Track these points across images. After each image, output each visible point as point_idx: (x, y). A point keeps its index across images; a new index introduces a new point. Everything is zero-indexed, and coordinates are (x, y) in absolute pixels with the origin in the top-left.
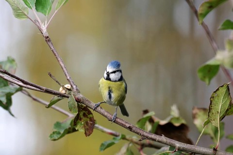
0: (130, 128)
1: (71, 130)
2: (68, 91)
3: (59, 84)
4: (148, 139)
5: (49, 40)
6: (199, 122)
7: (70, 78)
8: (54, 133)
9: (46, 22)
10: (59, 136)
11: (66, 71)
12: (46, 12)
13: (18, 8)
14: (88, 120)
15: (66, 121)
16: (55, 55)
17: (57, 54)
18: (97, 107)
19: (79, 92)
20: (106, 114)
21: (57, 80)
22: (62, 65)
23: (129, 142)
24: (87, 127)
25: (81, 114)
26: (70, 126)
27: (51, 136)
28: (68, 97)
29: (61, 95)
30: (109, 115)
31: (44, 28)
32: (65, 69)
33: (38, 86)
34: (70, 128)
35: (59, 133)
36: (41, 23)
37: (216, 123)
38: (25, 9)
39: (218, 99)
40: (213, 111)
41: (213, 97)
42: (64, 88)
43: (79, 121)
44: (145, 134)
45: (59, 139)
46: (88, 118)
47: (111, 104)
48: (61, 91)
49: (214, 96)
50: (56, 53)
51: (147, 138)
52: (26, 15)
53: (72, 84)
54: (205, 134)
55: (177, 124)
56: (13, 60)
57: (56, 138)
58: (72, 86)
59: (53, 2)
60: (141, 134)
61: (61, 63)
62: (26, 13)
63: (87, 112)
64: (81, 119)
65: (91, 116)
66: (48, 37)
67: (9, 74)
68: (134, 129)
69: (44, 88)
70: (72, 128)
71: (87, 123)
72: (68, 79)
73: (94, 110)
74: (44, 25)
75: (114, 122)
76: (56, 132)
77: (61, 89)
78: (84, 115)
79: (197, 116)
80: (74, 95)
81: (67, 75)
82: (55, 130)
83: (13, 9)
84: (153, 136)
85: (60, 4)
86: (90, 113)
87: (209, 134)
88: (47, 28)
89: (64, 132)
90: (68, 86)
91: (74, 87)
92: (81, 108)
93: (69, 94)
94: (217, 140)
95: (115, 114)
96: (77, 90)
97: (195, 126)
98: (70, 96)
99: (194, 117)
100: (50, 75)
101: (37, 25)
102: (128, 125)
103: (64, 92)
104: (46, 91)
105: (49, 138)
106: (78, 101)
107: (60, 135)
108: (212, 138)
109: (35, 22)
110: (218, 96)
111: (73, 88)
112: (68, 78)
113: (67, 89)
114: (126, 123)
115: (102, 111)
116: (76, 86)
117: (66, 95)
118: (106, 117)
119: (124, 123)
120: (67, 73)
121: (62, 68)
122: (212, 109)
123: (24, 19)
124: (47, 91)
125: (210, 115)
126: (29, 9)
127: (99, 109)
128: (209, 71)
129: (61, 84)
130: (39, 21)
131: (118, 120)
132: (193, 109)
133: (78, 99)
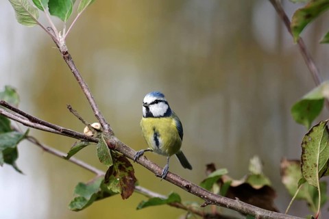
0: (188, 188)
1: (101, 195)
2: (96, 132)
3: (84, 122)
4: (215, 204)
5: (68, 58)
6: (290, 181)
7: (99, 113)
8: (76, 200)
9: (64, 30)
10: (84, 204)
11: (93, 103)
12: (64, 16)
13: (23, 8)
14: (126, 174)
15: (93, 182)
16: (78, 80)
17: (80, 78)
18: (140, 156)
19: (113, 134)
20: (152, 166)
21: (80, 116)
22: (88, 94)
23: (187, 212)
24: (125, 185)
25: (116, 167)
26: (100, 190)
27: (72, 204)
28: (96, 142)
29: (86, 138)
30: (156, 169)
31: (61, 39)
32: (91, 100)
33: (53, 124)
34: (99, 192)
35: (84, 200)
36: (56, 32)
37: (314, 180)
38: (33, 10)
39: (313, 145)
40: (308, 163)
41: (306, 143)
42: (91, 128)
43: (112, 176)
44: (211, 197)
45: (84, 208)
46: (126, 171)
47: (160, 153)
48: (86, 132)
49: (307, 141)
50: (78, 76)
51: (214, 202)
52: (34, 20)
53: (102, 122)
54: (299, 199)
55: (257, 186)
56: (14, 91)
57: (80, 207)
58: (102, 125)
59: (74, 2)
60: (204, 197)
61: (86, 90)
62: (35, 17)
63: (124, 163)
64: (115, 174)
65: (130, 168)
66: (67, 53)
67: (10, 108)
68: (194, 189)
69: (62, 128)
70: (102, 193)
71: (124, 180)
72: (96, 115)
73: (136, 160)
74: (62, 34)
75: (164, 178)
76: (79, 198)
77: (86, 129)
78: (121, 168)
79: (287, 172)
80: (106, 139)
81: (95, 108)
82: (78, 196)
83: (16, 10)
84: (223, 200)
85: (85, 4)
86: (129, 165)
87: (305, 199)
88: (65, 39)
89: (91, 198)
90: (96, 125)
91: (106, 126)
92: (116, 158)
93: (98, 136)
94: (317, 208)
95: (166, 166)
96: (110, 130)
97: (283, 186)
98: (99, 139)
99: (283, 173)
100: (70, 109)
101: (51, 35)
102: (185, 184)
103: (90, 134)
104: (63, 132)
105: (70, 208)
106: (112, 147)
107: (86, 203)
108: (309, 205)
109: (48, 30)
110: (313, 140)
111: (104, 129)
112: (97, 113)
113: (95, 129)
114: (183, 180)
115: (147, 162)
116: (109, 125)
117: (94, 138)
118: (152, 171)
119: (179, 180)
120: (94, 107)
121: (88, 98)
122: (305, 160)
123: (32, 26)
124: (66, 133)
125: (304, 170)
126: (39, 10)
127: (142, 159)
128: (309, 109)
129: (86, 123)
130: (55, 28)
131: (171, 176)
132: (282, 161)
133: (111, 145)
